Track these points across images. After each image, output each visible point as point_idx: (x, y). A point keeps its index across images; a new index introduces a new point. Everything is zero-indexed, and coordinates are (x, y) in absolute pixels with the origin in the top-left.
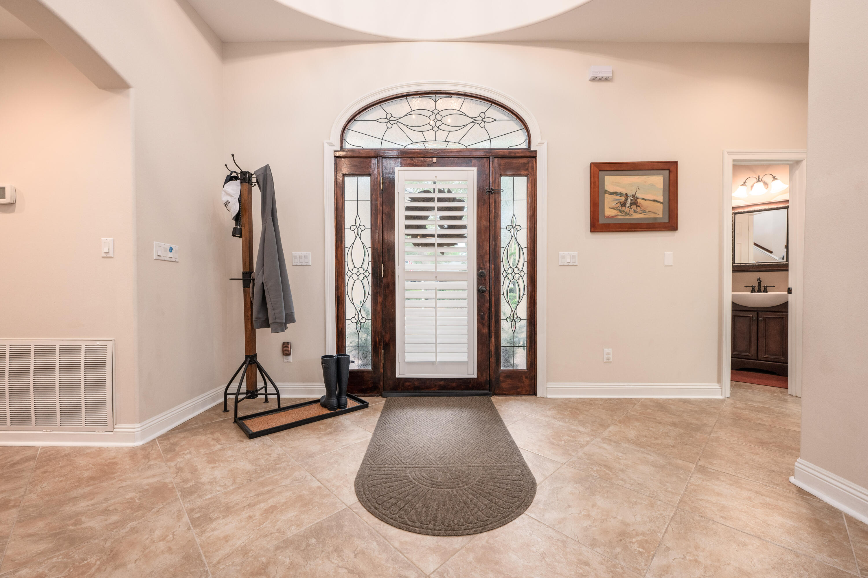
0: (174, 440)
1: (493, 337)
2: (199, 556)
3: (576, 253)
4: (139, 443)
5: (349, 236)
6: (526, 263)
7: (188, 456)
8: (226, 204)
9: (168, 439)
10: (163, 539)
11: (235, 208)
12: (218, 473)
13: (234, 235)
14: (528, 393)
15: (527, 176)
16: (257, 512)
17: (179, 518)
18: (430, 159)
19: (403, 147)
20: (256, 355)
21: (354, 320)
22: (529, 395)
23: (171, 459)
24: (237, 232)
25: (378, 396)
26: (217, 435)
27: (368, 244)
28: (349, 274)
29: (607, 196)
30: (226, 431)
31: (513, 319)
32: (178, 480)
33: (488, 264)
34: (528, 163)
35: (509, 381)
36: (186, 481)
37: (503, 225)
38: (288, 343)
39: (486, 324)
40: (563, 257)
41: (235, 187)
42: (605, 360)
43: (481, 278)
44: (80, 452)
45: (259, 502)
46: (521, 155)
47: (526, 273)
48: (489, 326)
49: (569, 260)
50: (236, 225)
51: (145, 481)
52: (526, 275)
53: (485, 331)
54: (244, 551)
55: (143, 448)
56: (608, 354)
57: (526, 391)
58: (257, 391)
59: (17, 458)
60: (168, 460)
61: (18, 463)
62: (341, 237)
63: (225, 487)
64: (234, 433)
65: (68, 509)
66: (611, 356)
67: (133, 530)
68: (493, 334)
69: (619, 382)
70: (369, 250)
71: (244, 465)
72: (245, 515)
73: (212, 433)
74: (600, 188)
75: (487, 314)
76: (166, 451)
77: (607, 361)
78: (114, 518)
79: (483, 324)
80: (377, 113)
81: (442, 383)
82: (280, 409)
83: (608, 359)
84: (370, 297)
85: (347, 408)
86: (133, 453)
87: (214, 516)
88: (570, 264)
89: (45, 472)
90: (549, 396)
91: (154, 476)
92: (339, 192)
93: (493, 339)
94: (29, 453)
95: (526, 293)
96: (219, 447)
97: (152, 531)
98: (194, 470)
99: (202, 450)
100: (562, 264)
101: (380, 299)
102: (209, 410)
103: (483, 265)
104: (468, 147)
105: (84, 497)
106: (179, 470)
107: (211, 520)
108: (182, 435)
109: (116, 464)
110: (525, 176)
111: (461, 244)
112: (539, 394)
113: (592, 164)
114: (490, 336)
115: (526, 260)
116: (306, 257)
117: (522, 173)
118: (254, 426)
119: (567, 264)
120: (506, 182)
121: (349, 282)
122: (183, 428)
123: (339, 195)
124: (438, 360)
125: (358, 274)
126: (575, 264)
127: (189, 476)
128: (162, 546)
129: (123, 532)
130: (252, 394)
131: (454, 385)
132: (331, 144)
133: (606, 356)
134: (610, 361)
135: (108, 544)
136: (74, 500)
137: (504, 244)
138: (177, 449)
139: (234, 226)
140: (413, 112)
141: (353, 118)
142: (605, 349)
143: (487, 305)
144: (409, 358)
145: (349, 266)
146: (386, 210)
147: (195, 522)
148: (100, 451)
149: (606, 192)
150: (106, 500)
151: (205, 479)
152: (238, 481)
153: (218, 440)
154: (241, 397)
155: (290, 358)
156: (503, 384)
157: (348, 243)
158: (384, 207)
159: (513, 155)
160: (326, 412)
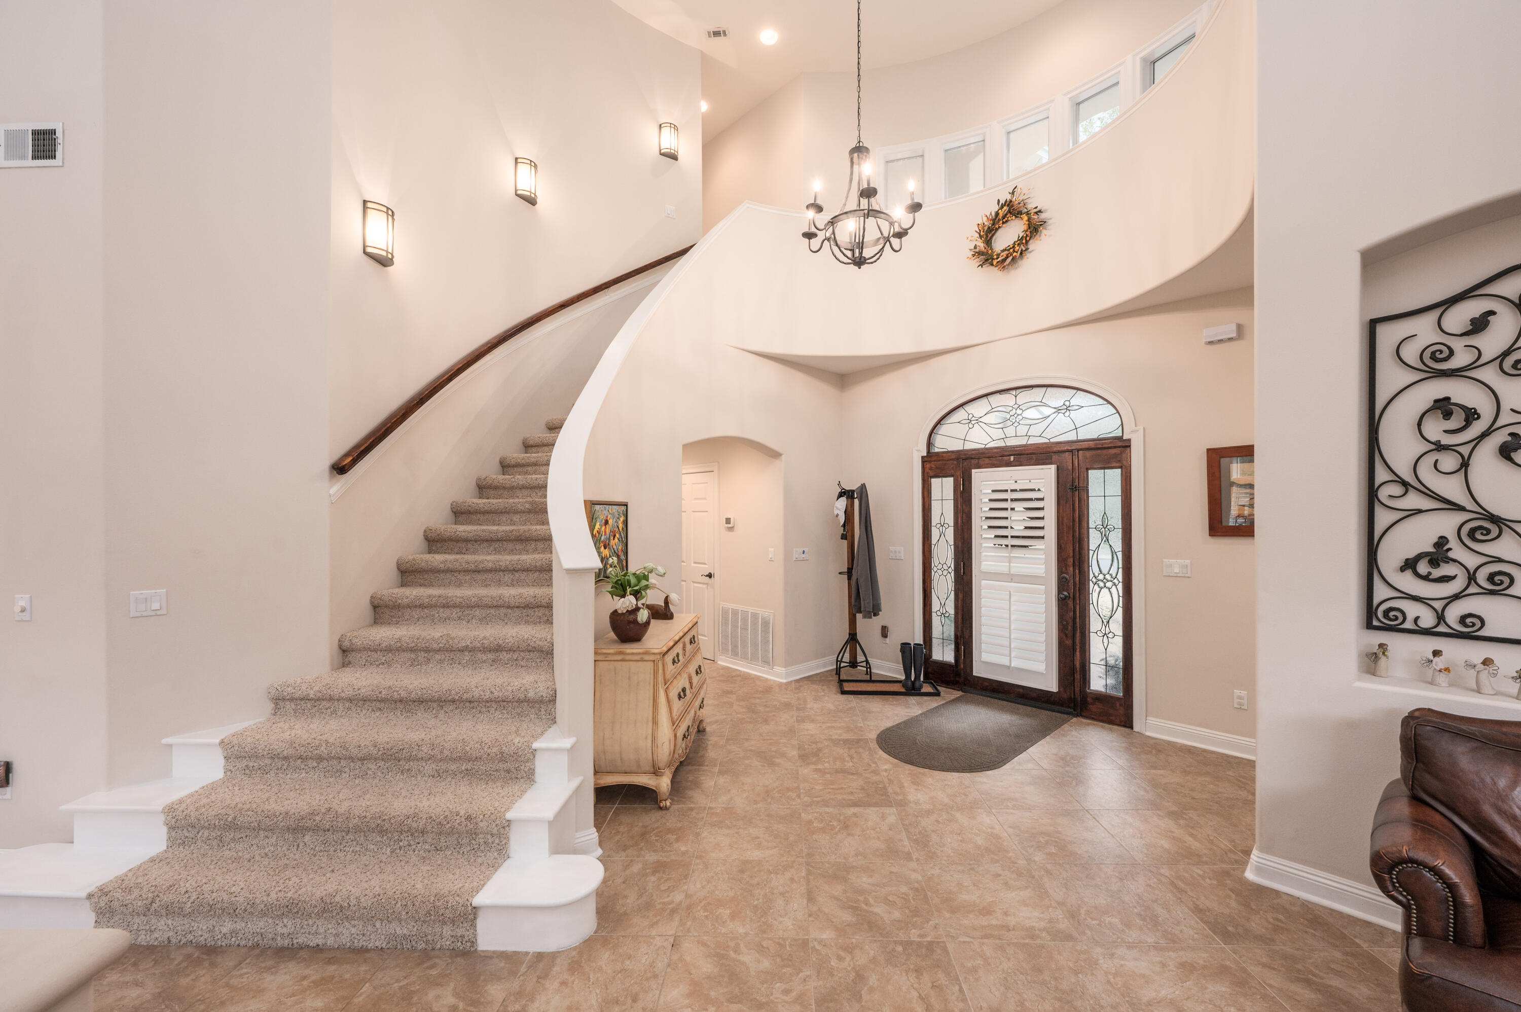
0: (801, 684)
1: (1078, 650)
2: (795, 731)
3: (1188, 562)
4: (784, 681)
5: (935, 534)
6: (1120, 570)
7: (805, 694)
8: (837, 515)
9: (799, 683)
10: (784, 722)
11: (842, 519)
12: (815, 706)
13: (842, 539)
14: (1123, 724)
15: (1121, 467)
16: (824, 726)
17: (792, 717)
18: (1008, 457)
19: (983, 446)
20: (856, 634)
21: (939, 613)
22: (1125, 726)
23: (797, 693)
24: (844, 537)
25: (959, 690)
26: (825, 687)
27: (951, 542)
28: (935, 569)
29: (1234, 489)
30: (831, 686)
31: (1105, 634)
32: (797, 703)
33: (1071, 569)
34: (1121, 453)
35: (1100, 706)
36: (800, 704)
37: (1092, 525)
38: (885, 627)
39: (1070, 634)
40: (1170, 566)
41: (843, 502)
42: (1236, 706)
43: (1062, 584)
44: (759, 678)
45: (827, 723)
46: (1110, 445)
47: (1121, 580)
48: (1074, 636)
49: (1177, 570)
50: (844, 531)
51: (783, 700)
52: (1121, 584)
53: (1069, 642)
54: (812, 736)
55: (786, 684)
56: (1240, 698)
57: (1121, 721)
58: (857, 663)
59: (734, 674)
60: (795, 693)
61: (734, 676)
62: (928, 534)
63: (816, 712)
64: (834, 687)
65: (752, 701)
66: (1245, 702)
67: (774, 715)
68: (1078, 647)
69: (1249, 737)
70: (952, 547)
71: (830, 706)
72: (818, 725)
73: (823, 685)
74: (1223, 479)
75: (1071, 624)
76: (796, 689)
77: (1239, 707)
78: (768, 709)
79: (1066, 635)
80: (960, 415)
81: (1021, 690)
82: (871, 681)
83: (1240, 704)
84: (953, 592)
85: (922, 691)
86: (781, 685)
87: (806, 721)
88: (1179, 575)
89: (744, 684)
90: (1148, 734)
91: (787, 698)
92: (926, 493)
93: (1078, 653)
94: (738, 673)
95: (1121, 604)
96: (822, 694)
97: (781, 718)
98: (805, 701)
99: (813, 693)
100: (1167, 574)
101: (961, 596)
102: (827, 671)
103: (1066, 569)
104: (1051, 440)
105: (758, 698)
106: (799, 699)
107: (804, 722)
108: (806, 682)
109: (772, 688)
110: (1119, 468)
111: (1039, 545)
112: (1136, 727)
113: (1208, 450)
114: (1074, 650)
115: (1121, 566)
116: (899, 552)
117: (1112, 465)
118: (847, 687)
119: (1175, 575)
120: (1095, 477)
121: (935, 576)
122: (809, 678)
123: (926, 496)
124: (1012, 665)
125: (943, 570)
126: (1187, 575)
127: (802, 703)
128: (783, 723)
129: (770, 715)
130: (853, 664)
131: (1034, 695)
132: (918, 451)
133: (1236, 700)
134: (1243, 707)
135: (765, 717)
136: (755, 698)
137: (1092, 546)
138: (802, 689)
139: (842, 532)
140: (992, 410)
141: (939, 422)
142: (1235, 691)
143: (1071, 614)
144: (985, 657)
145: (935, 562)
146: (966, 510)
147: (798, 721)
148: (767, 680)
149: (1232, 484)
150: (766, 702)
151: (808, 706)
152: (823, 712)
153: (824, 690)
154: (843, 665)
155: (888, 640)
156: (1091, 706)
157: (934, 540)
158: (964, 507)
159: (1100, 446)
160: (903, 690)
